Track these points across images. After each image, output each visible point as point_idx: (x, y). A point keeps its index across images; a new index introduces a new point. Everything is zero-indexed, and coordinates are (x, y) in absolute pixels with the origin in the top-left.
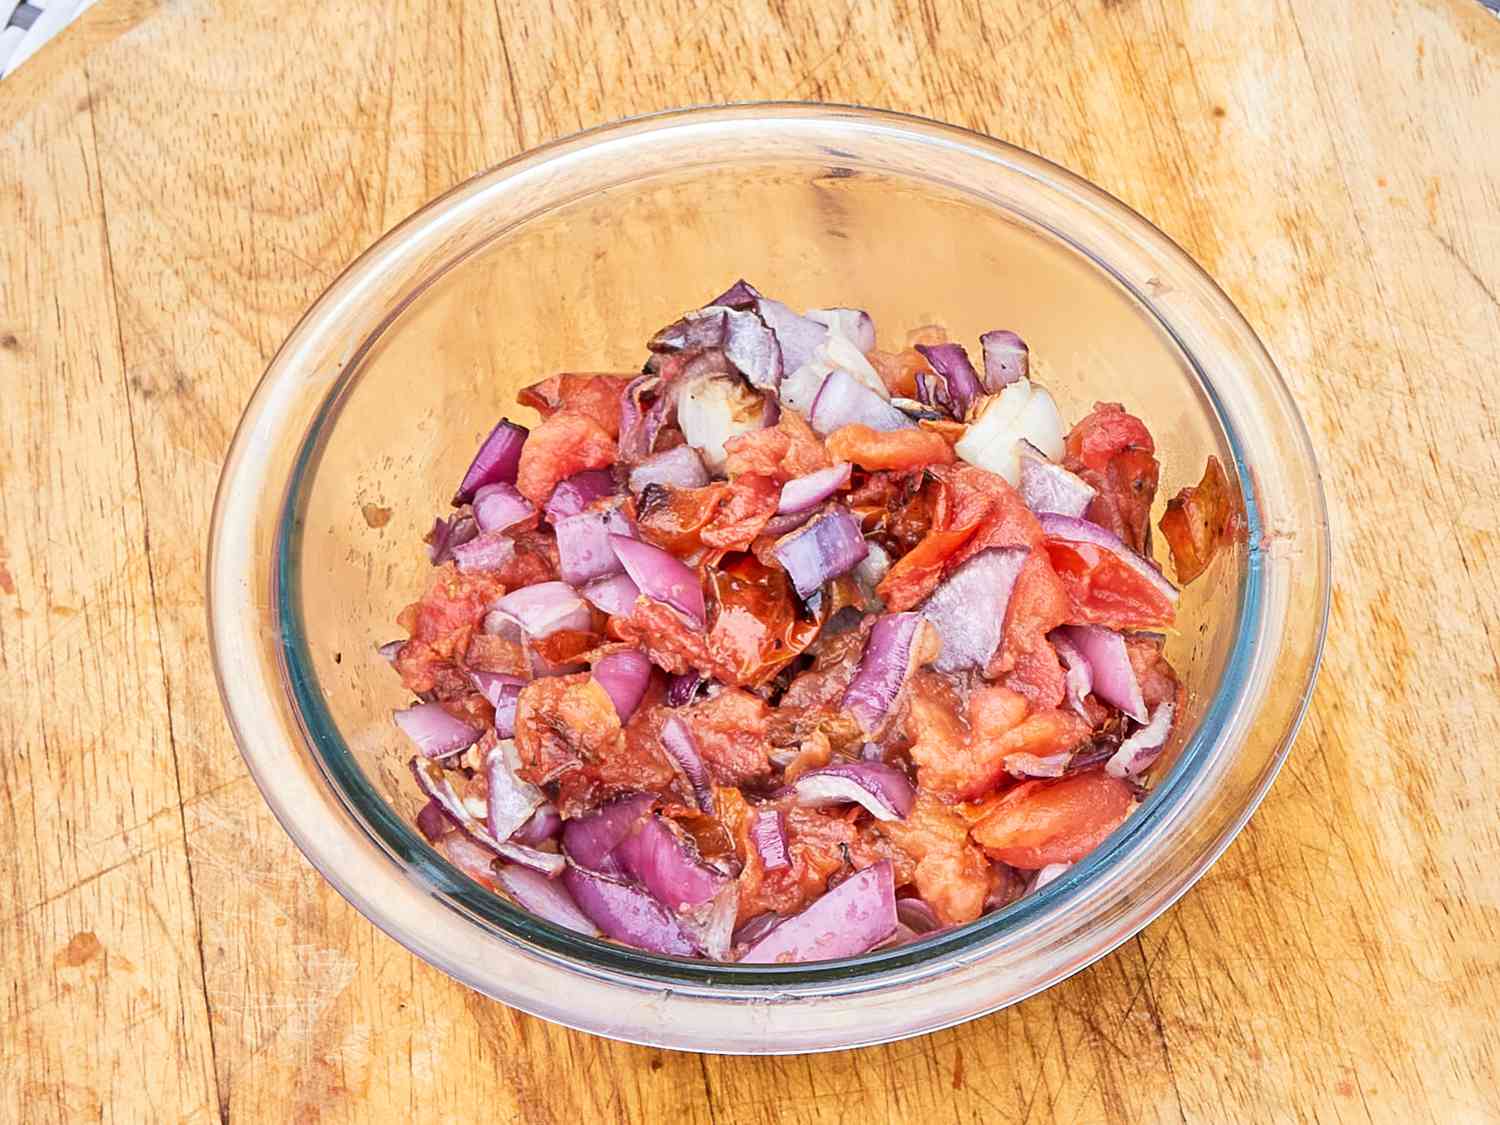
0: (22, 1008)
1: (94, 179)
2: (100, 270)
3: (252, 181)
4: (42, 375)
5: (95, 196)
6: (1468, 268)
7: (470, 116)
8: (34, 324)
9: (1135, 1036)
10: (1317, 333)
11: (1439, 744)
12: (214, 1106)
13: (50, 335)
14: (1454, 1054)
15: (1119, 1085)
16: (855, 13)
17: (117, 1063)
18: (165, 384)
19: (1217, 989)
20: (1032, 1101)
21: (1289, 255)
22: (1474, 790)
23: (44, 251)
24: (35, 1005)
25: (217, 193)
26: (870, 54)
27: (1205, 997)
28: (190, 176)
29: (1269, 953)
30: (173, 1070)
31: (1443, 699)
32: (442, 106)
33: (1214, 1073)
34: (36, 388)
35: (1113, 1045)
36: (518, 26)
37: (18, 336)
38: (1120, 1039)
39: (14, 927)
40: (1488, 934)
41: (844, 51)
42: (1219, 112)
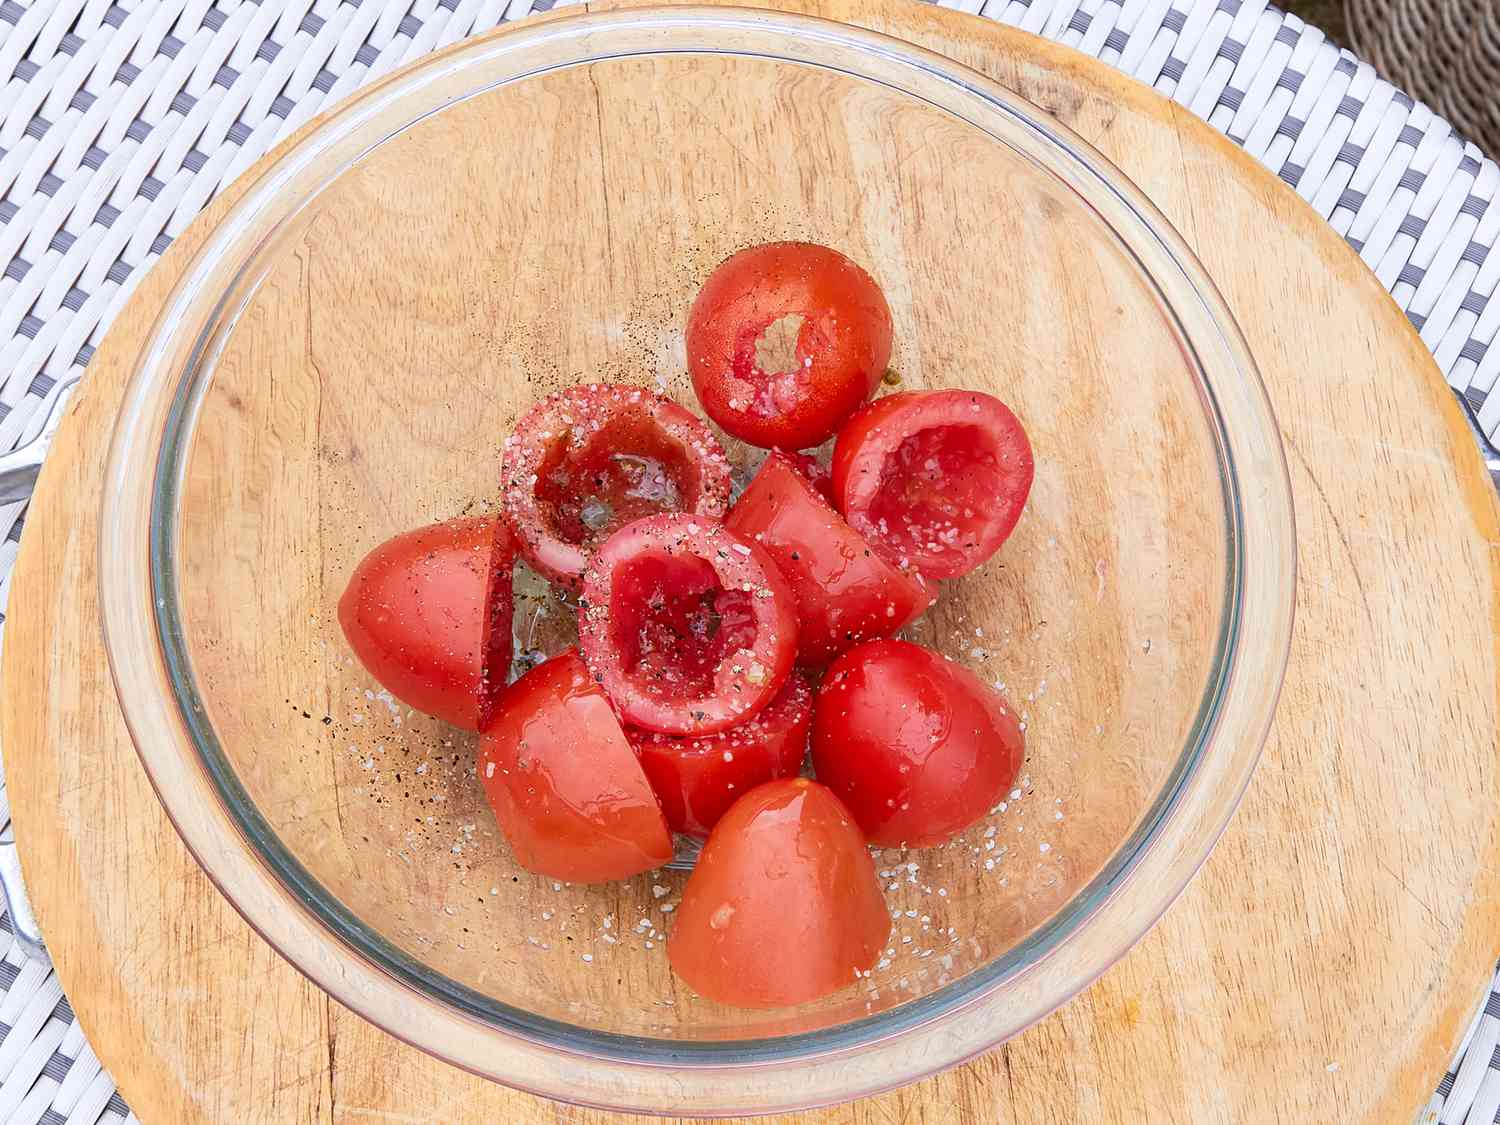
0: (195, 946)
1: (305, 277)
2: (303, 353)
3: (419, 296)
4: (257, 433)
5: (305, 291)
6: (1303, 461)
7: (576, 258)
8: (254, 391)
9: (989, 1067)
10: (1172, 501)
11: (1237, 855)
12: (325, 1041)
13: (265, 400)
14: (1220, 1109)
15: (974, 1102)
16: (864, 200)
17: (258, 997)
18: (343, 453)
19: (1053, 1035)
20: (910, 1109)
21: (1160, 435)
22: (1258, 898)
23: (265, 332)
24: (204, 944)
25: (395, 305)
26: (870, 241)
27: (1044, 1042)
28: (371, 282)
29: (1094, 1012)
30: (298, 1006)
31: (1245, 820)
32: (557, 247)
33: (1044, 1103)
34: (251, 444)
35: (973, 1072)
36: (618, 190)
37: (242, 399)
38: (977, 1068)
39: (194, 880)
40: (1256, 1017)
41: (850, 234)
42: (1120, 311)
